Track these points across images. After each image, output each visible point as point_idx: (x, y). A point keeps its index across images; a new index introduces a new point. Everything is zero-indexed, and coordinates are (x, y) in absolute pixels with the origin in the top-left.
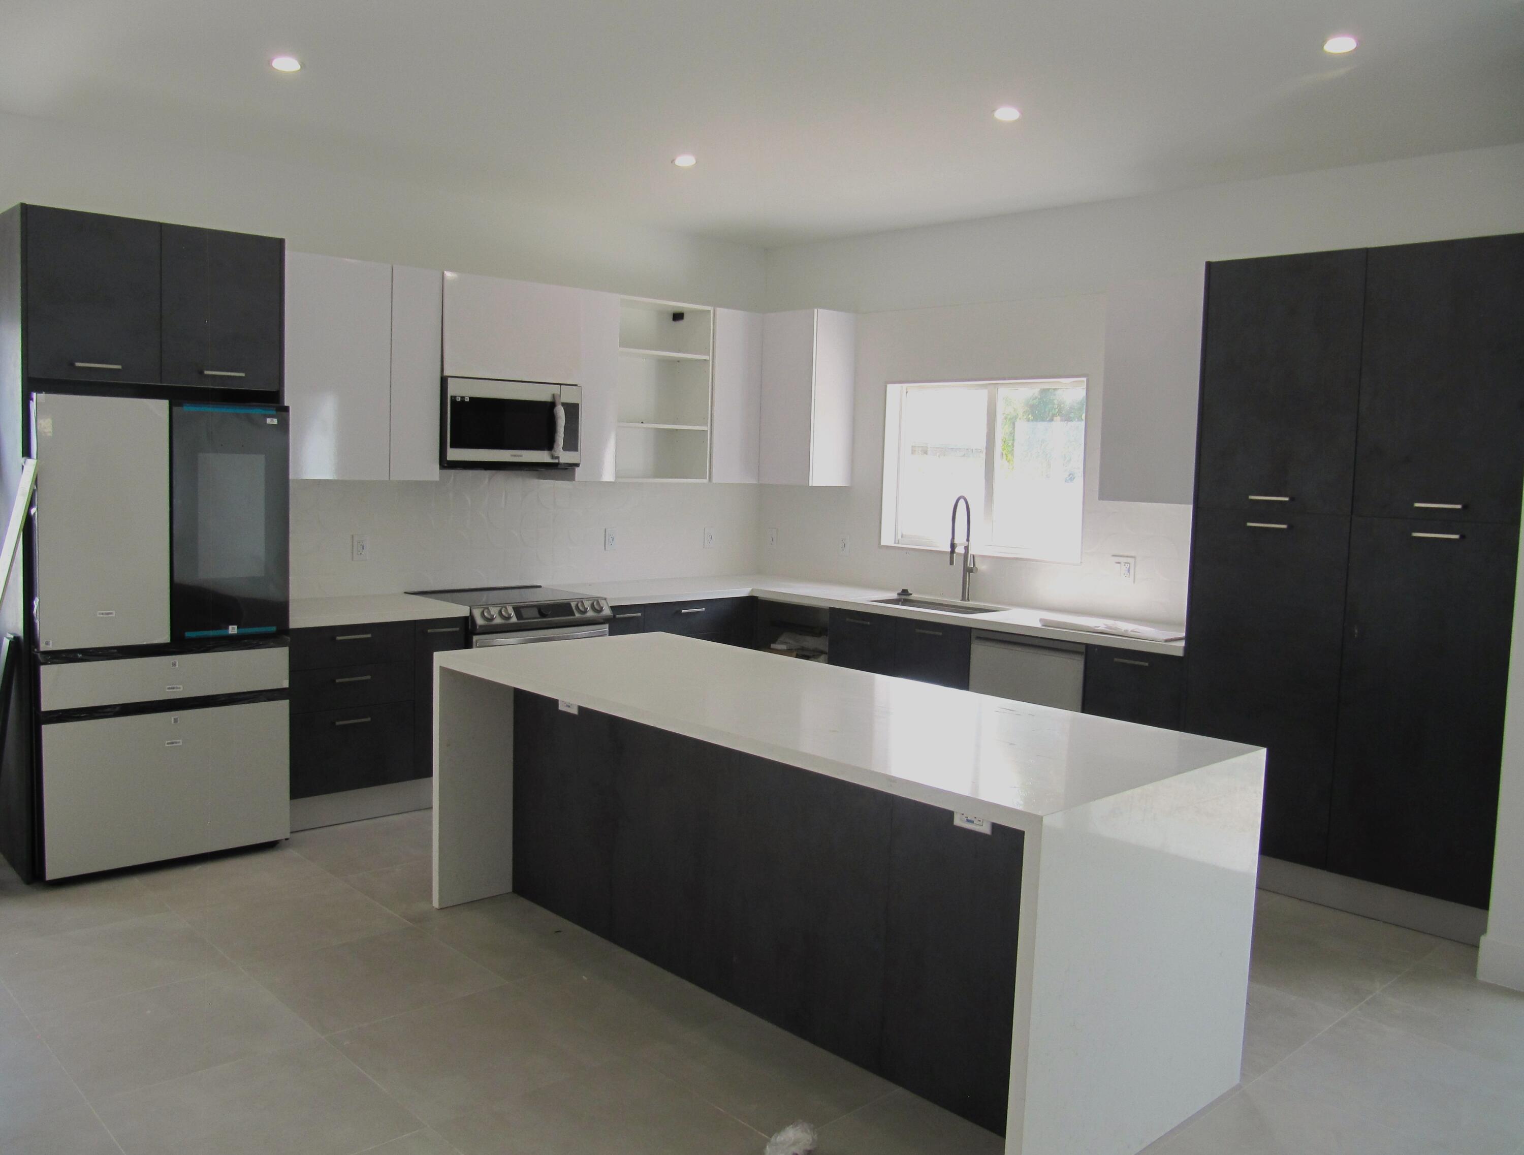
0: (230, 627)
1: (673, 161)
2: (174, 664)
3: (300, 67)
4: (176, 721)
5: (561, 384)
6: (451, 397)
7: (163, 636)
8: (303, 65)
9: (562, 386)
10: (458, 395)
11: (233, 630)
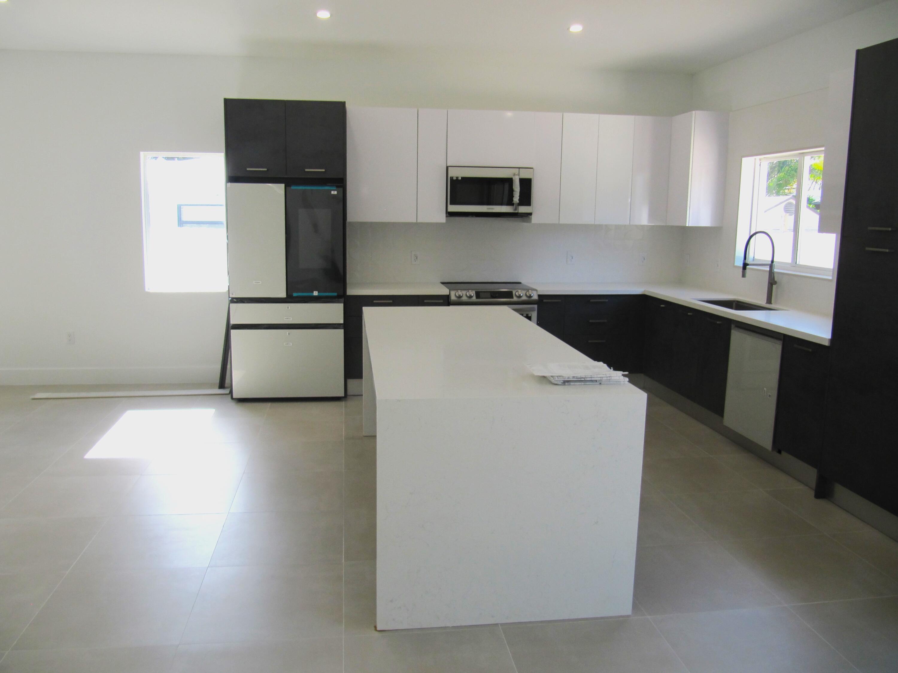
0: (314, 292)
1: (568, 29)
2: (288, 308)
3: (330, 16)
4: (289, 334)
5: (519, 168)
6: (450, 177)
7: (283, 294)
8: (331, 15)
9: (520, 169)
10: (455, 176)
11: (316, 293)
